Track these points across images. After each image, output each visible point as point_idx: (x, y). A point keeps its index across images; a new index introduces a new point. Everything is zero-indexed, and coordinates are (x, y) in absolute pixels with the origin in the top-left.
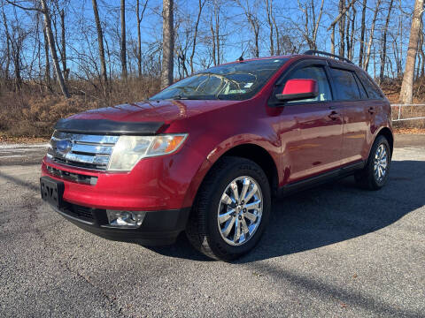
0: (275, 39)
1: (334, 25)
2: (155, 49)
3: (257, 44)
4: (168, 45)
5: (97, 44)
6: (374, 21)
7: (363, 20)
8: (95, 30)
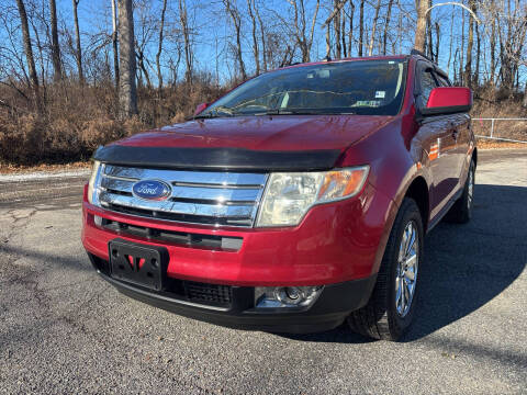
0: (259, 36)
1: (328, 22)
2: (100, 43)
3: (238, 42)
4: (127, 37)
5: (20, 33)
6: (376, 19)
7: (362, 17)
8: (16, 12)
